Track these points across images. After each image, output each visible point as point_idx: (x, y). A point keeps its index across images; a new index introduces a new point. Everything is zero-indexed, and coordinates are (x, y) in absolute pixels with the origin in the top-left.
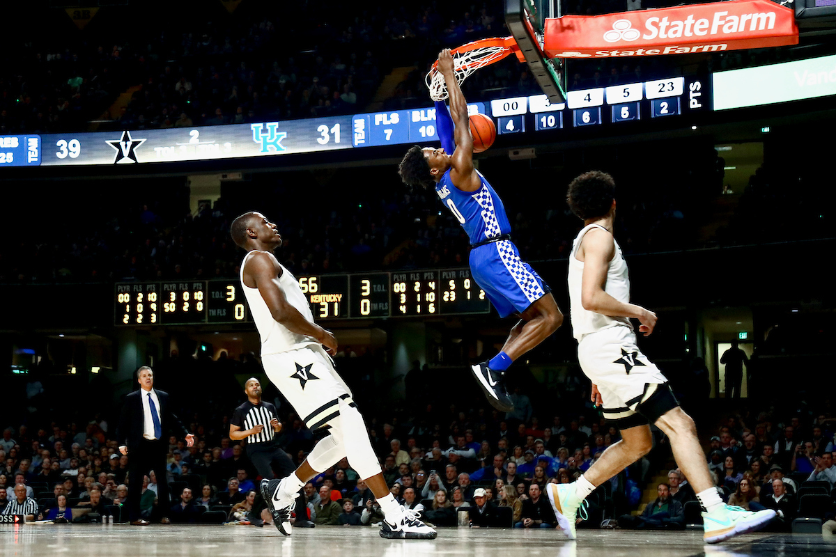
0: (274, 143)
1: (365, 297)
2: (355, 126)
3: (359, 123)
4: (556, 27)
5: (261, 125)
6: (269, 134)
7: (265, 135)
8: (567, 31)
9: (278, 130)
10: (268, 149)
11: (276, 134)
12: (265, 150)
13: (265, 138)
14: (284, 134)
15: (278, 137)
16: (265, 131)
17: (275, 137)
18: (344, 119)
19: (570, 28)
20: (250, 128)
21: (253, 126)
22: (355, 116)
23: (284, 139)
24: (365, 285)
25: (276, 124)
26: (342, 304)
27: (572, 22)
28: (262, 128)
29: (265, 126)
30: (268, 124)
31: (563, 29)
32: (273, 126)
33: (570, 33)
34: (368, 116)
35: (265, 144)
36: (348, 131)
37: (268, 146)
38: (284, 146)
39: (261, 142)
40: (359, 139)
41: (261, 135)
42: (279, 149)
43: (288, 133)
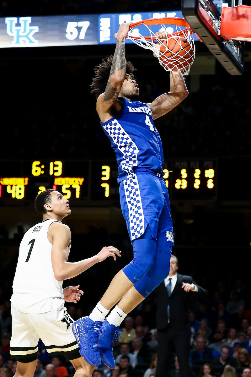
0: (27, 36)
1: (105, 182)
2: (101, 24)
3: (105, 22)
4: (233, 15)
5: (15, 19)
6: (21, 28)
7: (18, 28)
8: (242, 19)
9: (31, 25)
10: (20, 41)
11: (29, 28)
12: (18, 42)
13: (18, 31)
14: (36, 29)
15: (31, 31)
16: (18, 24)
17: (28, 31)
18: (92, 17)
19: (244, 16)
21: (8, 20)
23: (36, 33)
24: (105, 170)
25: (29, 19)
26: (83, 187)
27: (246, 11)
28: (16, 22)
29: (18, 20)
30: (22, 19)
31: (239, 17)
32: (26, 20)
33: (244, 21)
35: (19, 36)
36: (95, 29)
37: (21, 39)
38: (36, 39)
39: (14, 34)
40: (105, 37)
41: (15, 28)
42: (31, 42)
43: (40, 28)
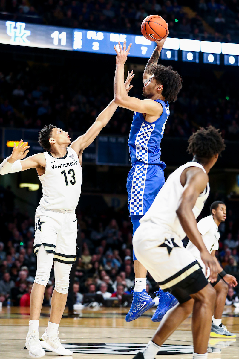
0: (21, 37)
5: (13, 23)
6: (17, 30)
7: (15, 30)
9: (25, 29)
10: (16, 40)
11: (23, 31)
13: (15, 32)
14: (28, 33)
15: (25, 33)
16: (15, 28)
17: (22, 34)
20: (5, 24)
21: (8, 23)
22: (76, 30)
23: (28, 36)
25: (23, 25)
28: (14, 26)
32: (22, 25)
34: (84, 31)
35: (15, 37)
39: (12, 35)
40: (78, 45)
42: (24, 42)
43: (31, 32)
